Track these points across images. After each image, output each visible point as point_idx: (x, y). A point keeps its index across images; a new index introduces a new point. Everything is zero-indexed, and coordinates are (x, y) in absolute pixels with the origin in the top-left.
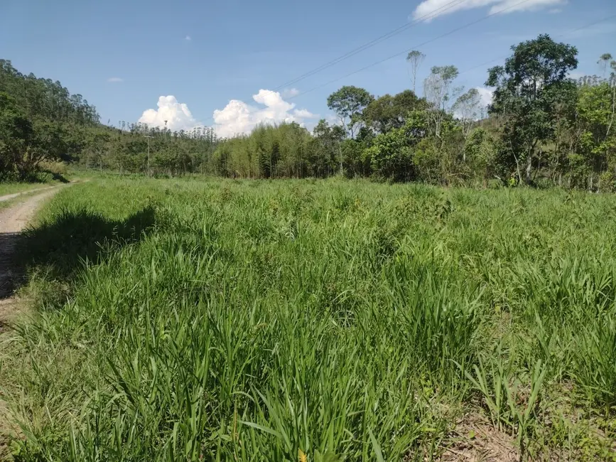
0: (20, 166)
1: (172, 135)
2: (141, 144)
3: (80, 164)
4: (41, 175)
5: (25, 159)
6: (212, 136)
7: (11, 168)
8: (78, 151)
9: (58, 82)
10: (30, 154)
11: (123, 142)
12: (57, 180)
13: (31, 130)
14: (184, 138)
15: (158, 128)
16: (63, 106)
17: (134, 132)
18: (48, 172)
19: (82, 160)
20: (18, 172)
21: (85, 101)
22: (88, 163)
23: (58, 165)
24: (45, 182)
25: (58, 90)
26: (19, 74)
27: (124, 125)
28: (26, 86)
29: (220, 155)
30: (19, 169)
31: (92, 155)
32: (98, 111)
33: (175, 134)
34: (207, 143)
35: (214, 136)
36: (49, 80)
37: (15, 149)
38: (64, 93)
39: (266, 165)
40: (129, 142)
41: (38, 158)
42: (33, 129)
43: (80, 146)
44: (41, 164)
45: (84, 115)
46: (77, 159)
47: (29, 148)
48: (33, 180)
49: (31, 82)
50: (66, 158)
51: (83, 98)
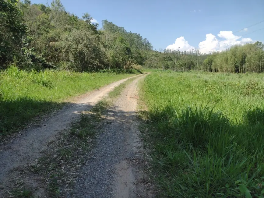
0: (126, 67)
1: (181, 53)
2: (168, 58)
3: (145, 66)
4: (133, 71)
5: (128, 64)
6: (198, 53)
7: (123, 67)
8: (145, 61)
9: (139, 34)
10: (130, 62)
11: (161, 57)
12: (139, 73)
13: (131, 52)
14: (186, 54)
15: (175, 51)
16: (140, 43)
17: (166, 53)
18: (136, 69)
19: (146, 65)
20: (125, 69)
21: (148, 41)
22: (148, 65)
23: (139, 67)
24: (135, 73)
25: (139, 37)
26: (126, 32)
27: (161, 50)
28: (128, 36)
29: (208, 61)
30: (126, 68)
31: (149, 62)
32: (152, 45)
33: (182, 53)
34: (196, 56)
35: (199, 53)
36: (136, 33)
37: (125, 59)
38: (141, 38)
39: (236, 66)
40: (164, 57)
41: (132, 63)
42: (131, 51)
43: (145, 59)
44: (133, 66)
45: (147, 47)
46: (144, 64)
47: (129, 59)
48: (131, 72)
49: (130, 35)
50: (141, 64)
51: (147, 40)
